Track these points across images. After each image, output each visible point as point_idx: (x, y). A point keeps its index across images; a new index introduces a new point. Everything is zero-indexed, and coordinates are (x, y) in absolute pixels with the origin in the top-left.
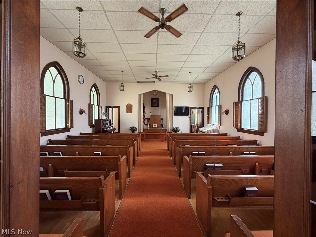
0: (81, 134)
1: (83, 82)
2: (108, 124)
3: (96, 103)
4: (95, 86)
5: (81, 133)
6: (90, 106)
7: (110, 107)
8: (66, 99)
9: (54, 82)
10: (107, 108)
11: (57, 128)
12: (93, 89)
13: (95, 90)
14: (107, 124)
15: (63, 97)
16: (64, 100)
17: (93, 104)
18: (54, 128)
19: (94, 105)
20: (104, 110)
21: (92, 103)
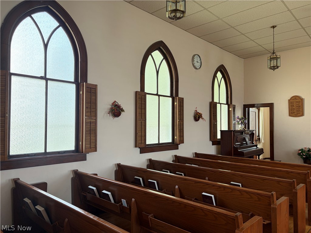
0: (197, 155)
1: (199, 66)
2: (247, 140)
3: (223, 100)
4: (222, 69)
5: (196, 153)
6: (213, 106)
7: (253, 106)
8: (174, 97)
9: (158, 72)
10: (246, 107)
11: (160, 142)
12: (219, 75)
13: (221, 76)
14: (244, 139)
15: (169, 95)
16: (170, 99)
17: (219, 103)
18: (157, 142)
19: (221, 104)
20: (239, 113)
21: (216, 100)
